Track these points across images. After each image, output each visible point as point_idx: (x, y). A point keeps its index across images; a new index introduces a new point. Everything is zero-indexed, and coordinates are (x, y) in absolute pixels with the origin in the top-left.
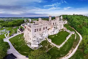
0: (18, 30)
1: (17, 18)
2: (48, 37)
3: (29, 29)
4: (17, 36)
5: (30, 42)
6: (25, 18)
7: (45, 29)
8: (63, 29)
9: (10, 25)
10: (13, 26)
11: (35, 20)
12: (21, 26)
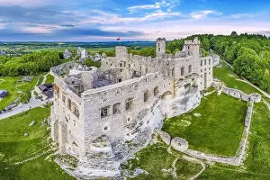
0: (37, 89)
1: (43, 45)
2: (163, 129)
3: (69, 101)
4: (26, 113)
5: (72, 153)
6: (67, 44)
7: (152, 99)
8: (212, 88)
9: (13, 70)
10: (21, 72)
11: (100, 53)
12: (51, 73)
